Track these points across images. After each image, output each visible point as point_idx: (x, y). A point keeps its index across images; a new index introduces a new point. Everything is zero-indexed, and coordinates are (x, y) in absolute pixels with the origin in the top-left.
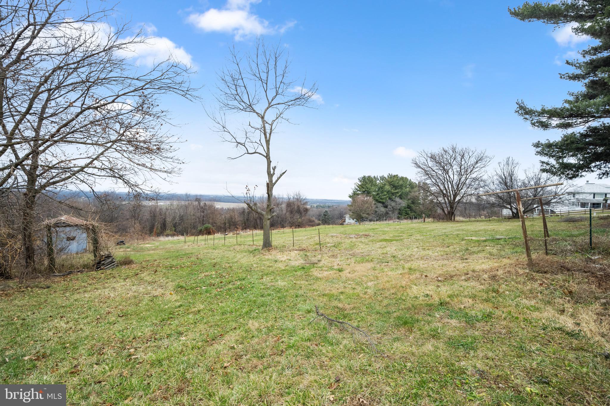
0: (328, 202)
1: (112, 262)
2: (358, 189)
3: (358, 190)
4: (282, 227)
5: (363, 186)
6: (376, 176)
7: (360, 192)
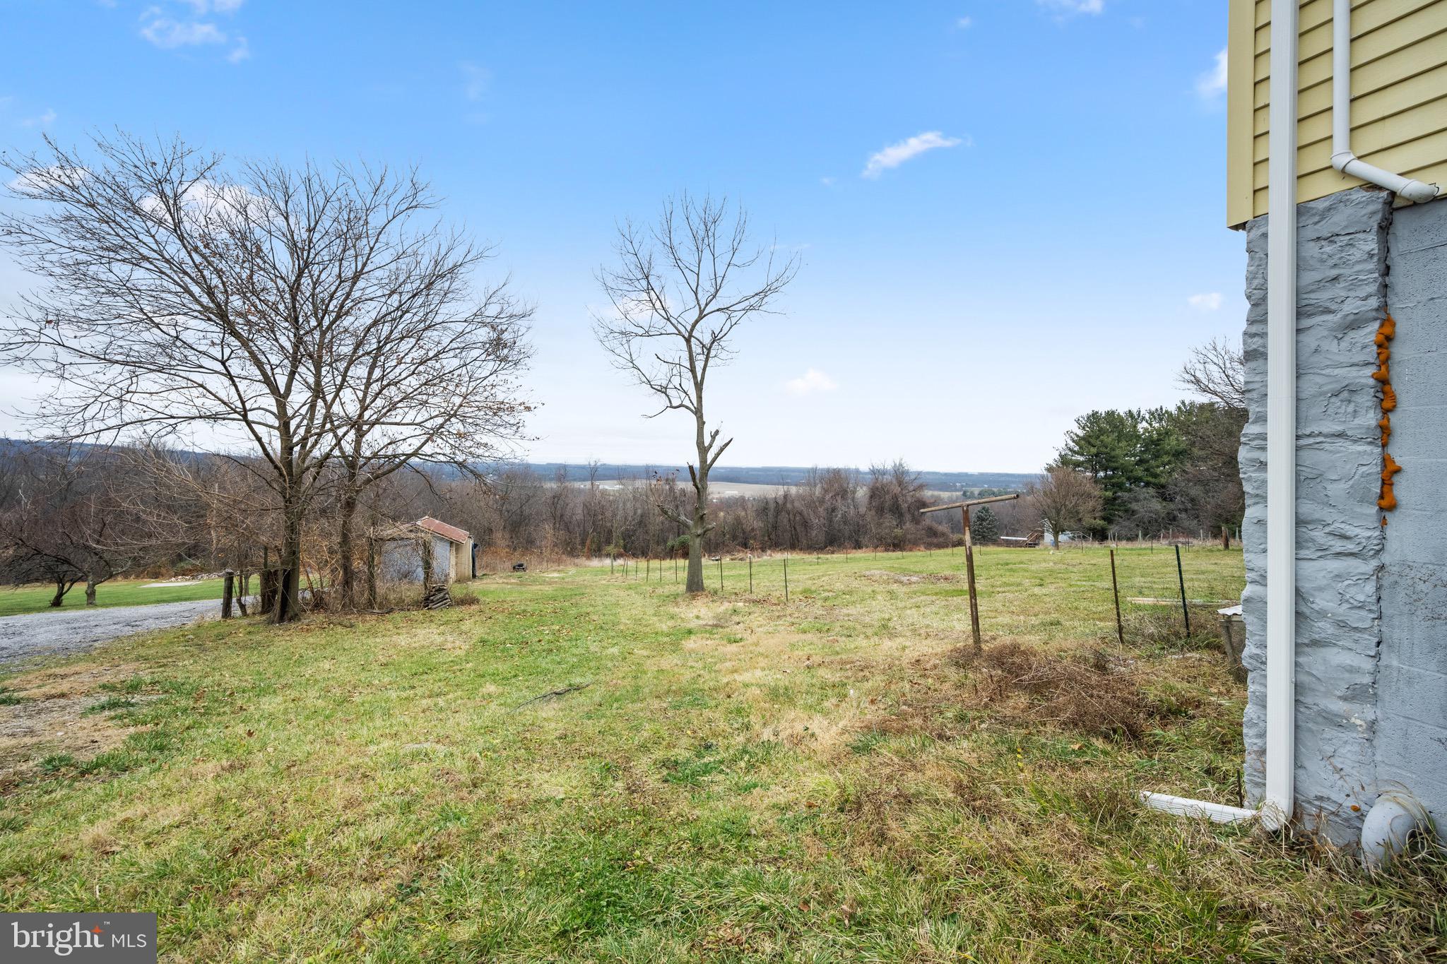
0: (1013, 482)
1: (444, 599)
2: (1076, 448)
3: (1075, 452)
4: (855, 548)
5: (1092, 441)
6: (1135, 412)
7: (1081, 459)
